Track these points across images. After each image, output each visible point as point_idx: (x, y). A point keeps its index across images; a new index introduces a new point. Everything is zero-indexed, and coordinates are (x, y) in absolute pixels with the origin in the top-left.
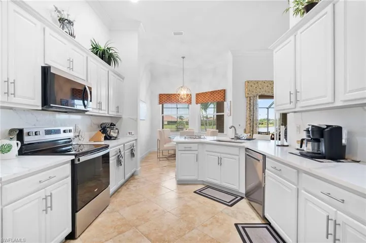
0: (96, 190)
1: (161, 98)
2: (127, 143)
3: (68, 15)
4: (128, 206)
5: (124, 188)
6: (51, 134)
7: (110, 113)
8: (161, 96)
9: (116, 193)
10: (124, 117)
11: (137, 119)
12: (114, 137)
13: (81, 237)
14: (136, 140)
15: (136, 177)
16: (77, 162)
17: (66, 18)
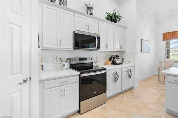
0: (95, 93)
1: (165, 36)
2: (123, 68)
3: (90, 5)
4: (114, 110)
5: (121, 95)
6: (82, 60)
7: (115, 49)
8: (165, 34)
9: (114, 97)
10: (127, 51)
11: (135, 52)
12: (118, 63)
13: (83, 115)
14: (134, 66)
15: (133, 90)
16: (81, 76)
17: (89, 7)
